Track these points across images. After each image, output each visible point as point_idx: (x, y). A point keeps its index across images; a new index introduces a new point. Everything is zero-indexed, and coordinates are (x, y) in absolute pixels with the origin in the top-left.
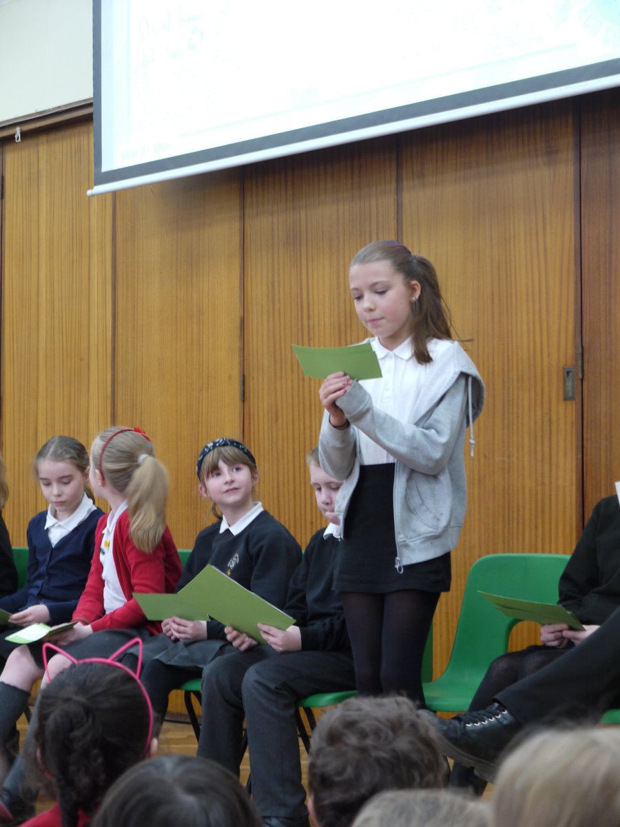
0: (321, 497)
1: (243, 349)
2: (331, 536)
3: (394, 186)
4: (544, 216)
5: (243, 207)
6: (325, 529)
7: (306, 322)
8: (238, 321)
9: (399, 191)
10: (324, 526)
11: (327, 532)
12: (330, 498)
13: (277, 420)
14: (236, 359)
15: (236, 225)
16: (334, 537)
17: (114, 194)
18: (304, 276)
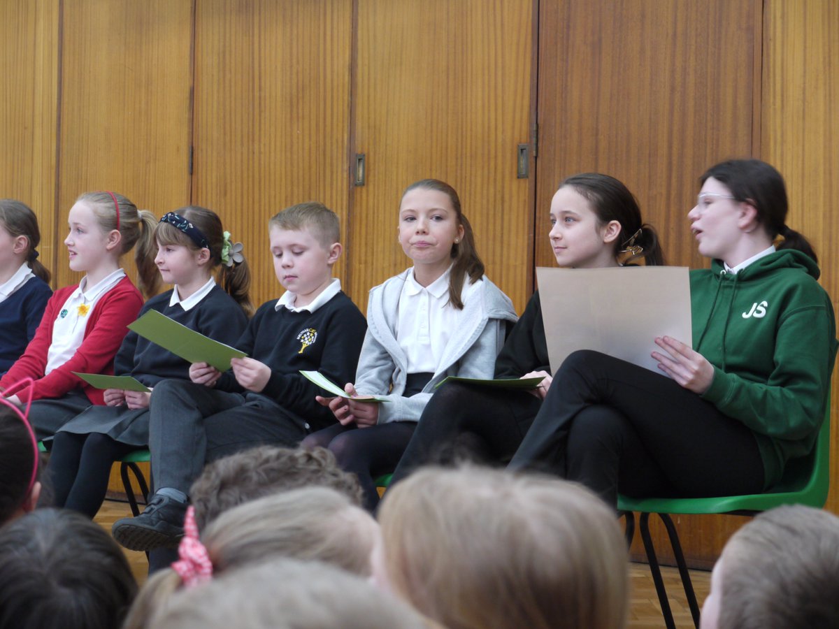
0: (280, 261)
1: (192, 121)
2: (283, 308)
6: (277, 300)
7: (257, 94)
8: (187, 90)
11: (280, 303)
12: (292, 261)
13: (225, 194)
14: (185, 130)
16: (286, 309)
18: (256, 45)
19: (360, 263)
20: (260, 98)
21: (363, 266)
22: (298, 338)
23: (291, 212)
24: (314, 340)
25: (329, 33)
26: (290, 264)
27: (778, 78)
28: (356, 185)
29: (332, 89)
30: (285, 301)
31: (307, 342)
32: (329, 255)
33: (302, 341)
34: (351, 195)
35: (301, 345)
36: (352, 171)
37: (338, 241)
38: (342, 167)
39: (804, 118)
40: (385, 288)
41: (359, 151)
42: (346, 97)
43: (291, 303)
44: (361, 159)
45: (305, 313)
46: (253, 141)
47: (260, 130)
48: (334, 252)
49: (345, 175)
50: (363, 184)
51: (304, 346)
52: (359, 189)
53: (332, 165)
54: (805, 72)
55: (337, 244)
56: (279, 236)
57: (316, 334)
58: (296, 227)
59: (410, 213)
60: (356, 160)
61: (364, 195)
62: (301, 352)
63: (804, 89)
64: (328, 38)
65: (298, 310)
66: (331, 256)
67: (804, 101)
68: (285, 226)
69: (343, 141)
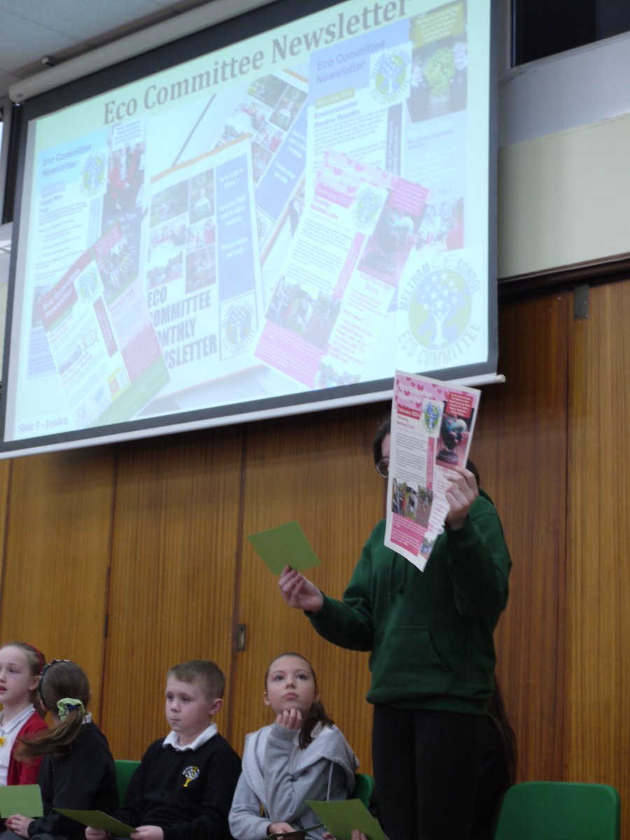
0: (171, 705)
1: (108, 594)
2: (170, 745)
3: (239, 464)
4: (359, 496)
5: (116, 476)
6: (163, 739)
7: (161, 573)
8: (105, 570)
9: (243, 468)
10: (162, 737)
11: (167, 741)
12: (180, 707)
13: (133, 653)
14: (102, 602)
15: (109, 490)
16: (173, 747)
17: (12, 460)
18: (162, 536)
19: (240, 713)
20: (163, 577)
21: (242, 716)
22: (183, 774)
23: (187, 667)
24: (196, 775)
25: (220, 527)
26: (177, 709)
27: (579, 572)
28: (238, 650)
29: (222, 572)
30: (170, 739)
31: (191, 777)
32: (211, 707)
33: (187, 776)
34: (234, 658)
35: (185, 779)
36: (236, 638)
37: (221, 697)
38: (227, 635)
39: (599, 604)
40: (259, 735)
41: (241, 622)
42: (233, 579)
43: (176, 743)
44: (243, 628)
45: (189, 751)
46: (157, 611)
47: (162, 603)
48: (216, 706)
49: (230, 641)
50: (244, 649)
51: (188, 781)
52: (240, 653)
53: (219, 633)
54: (599, 567)
55: (220, 699)
56: (173, 684)
57: (198, 770)
58: (189, 680)
59: (279, 674)
60: (240, 629)
61: (245, 657)
62: (186, 785)
63: (599, 581)
64: (220, 532)
65: (183, 748)
66: (213, 708)
67: (599, 590)
68: (179, 678)
69: (229, 614)
